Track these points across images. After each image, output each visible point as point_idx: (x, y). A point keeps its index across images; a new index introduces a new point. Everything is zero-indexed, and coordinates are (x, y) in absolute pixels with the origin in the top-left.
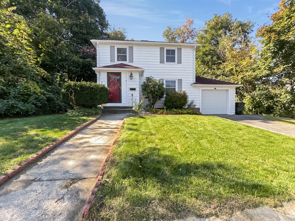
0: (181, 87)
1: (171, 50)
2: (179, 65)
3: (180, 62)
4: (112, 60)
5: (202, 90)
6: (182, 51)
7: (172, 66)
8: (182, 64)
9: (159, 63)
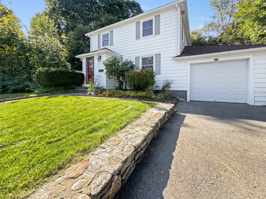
0: (159, 63)
1: (148, 21)
2: (158, 37)
3: (158, 33)
4: (99, 46)
5: (191, 64)
6: (161, 18)
7: (148, 40)
8: (161, 34)
9: (135, 40)
